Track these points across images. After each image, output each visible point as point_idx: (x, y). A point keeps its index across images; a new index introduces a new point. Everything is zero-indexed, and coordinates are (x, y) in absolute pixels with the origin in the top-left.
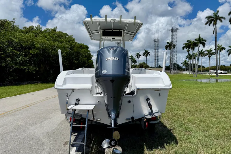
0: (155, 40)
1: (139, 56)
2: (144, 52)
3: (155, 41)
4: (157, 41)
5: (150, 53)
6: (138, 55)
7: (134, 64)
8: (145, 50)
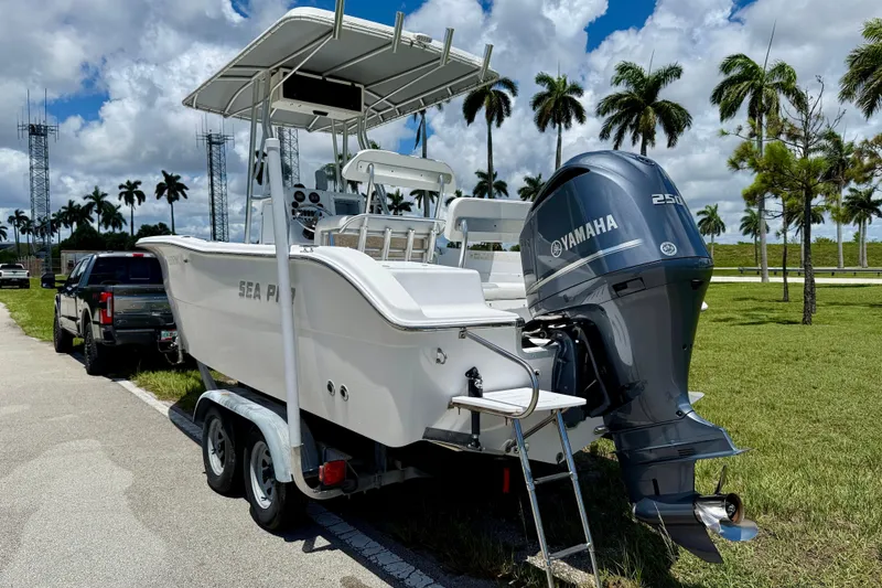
0: (209, 137)
1: (135, 198)
2: (163, 180)
3: (211, 143)
4: (219, 143)
5: (187, 189)
6: (131, 193)
7: (110, 228)
8: (164, 173)
